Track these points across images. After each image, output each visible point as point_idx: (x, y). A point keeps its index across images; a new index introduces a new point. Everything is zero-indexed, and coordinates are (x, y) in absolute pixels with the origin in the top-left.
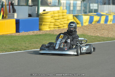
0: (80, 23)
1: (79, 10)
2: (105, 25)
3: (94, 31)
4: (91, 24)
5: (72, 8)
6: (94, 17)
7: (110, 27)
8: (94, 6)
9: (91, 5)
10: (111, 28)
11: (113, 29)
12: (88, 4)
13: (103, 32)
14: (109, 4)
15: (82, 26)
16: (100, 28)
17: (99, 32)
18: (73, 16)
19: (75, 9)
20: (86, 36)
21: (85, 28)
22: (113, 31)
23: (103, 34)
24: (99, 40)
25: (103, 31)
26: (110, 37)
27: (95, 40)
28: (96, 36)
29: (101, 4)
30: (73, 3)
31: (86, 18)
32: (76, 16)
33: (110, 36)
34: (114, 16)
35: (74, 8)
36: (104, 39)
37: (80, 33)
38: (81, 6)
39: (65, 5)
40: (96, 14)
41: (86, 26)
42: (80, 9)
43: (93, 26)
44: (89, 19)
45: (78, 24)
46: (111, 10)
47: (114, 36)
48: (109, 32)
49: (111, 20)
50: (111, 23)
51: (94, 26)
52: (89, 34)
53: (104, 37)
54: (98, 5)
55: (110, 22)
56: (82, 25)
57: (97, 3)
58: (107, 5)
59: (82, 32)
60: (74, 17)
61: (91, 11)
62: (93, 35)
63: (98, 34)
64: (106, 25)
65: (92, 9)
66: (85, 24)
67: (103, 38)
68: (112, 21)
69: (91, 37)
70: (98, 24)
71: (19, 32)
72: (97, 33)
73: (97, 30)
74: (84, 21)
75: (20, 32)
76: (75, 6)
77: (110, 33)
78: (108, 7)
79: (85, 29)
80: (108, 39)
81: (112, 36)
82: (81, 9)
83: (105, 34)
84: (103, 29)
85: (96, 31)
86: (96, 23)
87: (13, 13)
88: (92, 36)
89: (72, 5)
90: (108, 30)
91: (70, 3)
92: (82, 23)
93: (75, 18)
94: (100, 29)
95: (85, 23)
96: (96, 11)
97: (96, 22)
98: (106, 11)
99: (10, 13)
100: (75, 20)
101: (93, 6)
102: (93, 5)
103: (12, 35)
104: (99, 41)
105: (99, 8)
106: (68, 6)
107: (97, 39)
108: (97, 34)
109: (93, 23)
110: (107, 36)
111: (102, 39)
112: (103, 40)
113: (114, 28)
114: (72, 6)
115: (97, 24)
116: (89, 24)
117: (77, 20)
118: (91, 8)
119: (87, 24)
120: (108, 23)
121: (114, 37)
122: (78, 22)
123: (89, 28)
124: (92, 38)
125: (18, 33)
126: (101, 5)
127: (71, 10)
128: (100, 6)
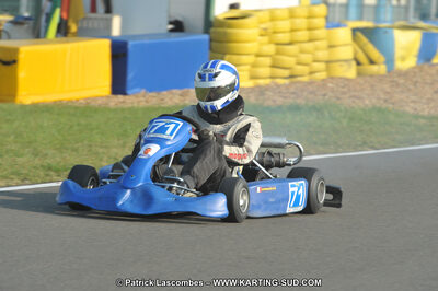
0: (382, 59)
4: (426, 66)
15: (389, 72)
18: (354, 30)
21: (402, 81)
31: (406, 42)
37: (374, 100)
41: (405, 74)
43: (433, 71)
44: (417, 45)
45: (372, 62)
52: (412, 105)
56: (388, 67)
59: (383, 96)
60: (359, 34)
66: (400, 65)
71: (124, 94)
74: (398, 53)
75: (129, 92)
79: (398, 85)
87: (108, 16)
92: (390, 61)
93: (364, 40)
95: (403, 59)
99: (93, 15)
100: (362, 48)
103: (93, 104)
109: (434, 61)
116: (417, 63)
117: (371, 48)
119: (411, 62)
122: (375, 54)
123: (416, 82)
125: (121, 98)
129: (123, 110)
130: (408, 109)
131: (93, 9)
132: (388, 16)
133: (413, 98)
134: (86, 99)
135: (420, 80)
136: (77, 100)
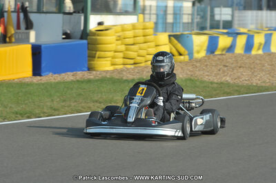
0: (186, 52)
1: (188, 23)
2: (244, 58)
3: (219, 70)
4: (212, 55)
5: (170, 19)
6: (218, 37)
7: (258, 62)
8: (223, 14)
9: (217, 10)
10: (261, 64)
11: (264, 66)
12: (209, 8)
13: (239, 74)
14: (260, 8)
15: (190, 60)
16: (232, 64)
17: (230, 73)
19: (178, 21)
20: (198, 83)
21: (198, 65)
22: (263, 70)
23: (239, 78)
24: (228, 91)
25: (241, 70)
26: (255, 84)
27: (218, 92)
28: (222, 83)
29: (241, 7)
30: (174, 7)
31: (200, 42)
32: (177, 37)
33: (255, 81)
34: (266, 35)
35: (175, 18)
36: (239, 89)
37: (185, 76)
38: (192, 15)
39: (154, 11)
40: (225, 31)
41: (199, 61)
42: (190, 21)
43: (216, 59)
44: (206, 44)
45: (180, 54)
46: (264, 22)
47: (264, 82)
48: (253, 73)
49: (260, 44)
50: (260, 52)
51: (219, 59)
53: (240, 84)
54: (233, 11)
55: (259, 49)
56: (190, 57)
57: (231, 6)
58: (255, 10)
59: (189, 73)
60: (172, 38)
61: (215, 25)
62: (216, 81)
63: (228, 79)
64: (249, 57)
65: (219, 21)
66: (196, 56)
67: (238, 86)
68: (262, 47)
69: (210, 85)
70: (229, 55)
71: (41, 76)
72: (224, 76)
73: (226, 69)
74: (195, 48)
75: (42, 74)
76: (177, 13)
77: (255, 74)
78: (257, 16)
79: (196, 67)
80: (249, 89)
81: (259, 82)
82: (192, 19)
83: (245, 77)
84: (240, 67)
85: (224, 72)
86: (224, 52)
87: (27, 31)
88: (212, 83)
89: (170, 11)
90: (251, 69)
91: (166, 7)
92: (191, 54)
93: (176, 42)
94: (233, 66)
95: (198, 52)
96: (228, 25)
97: (223, 50)
98: (252, 24)
99: (19, 31)
100: (174, 46)
101: (221, 14)
102: (221, 11)
103: (24, 81)
104: (228, 94)
105: (236, 19)
106: (162, 13)
107: (223, 88)
108: (224, 78)
109: (216, 53)
110: (247, 82)
111: (236, 88)
112: (237, 91)
113: (266, 65)
114: (170, 14)
115: (227, 54)
116: (206, 54)
117: (179, 46)
118: (217, 18)
119: (203, 54)
120: (254, 52)
121: (263, 85)
122: (182, 50)
123: (207, 65)
124: (213, 88)
125: (38, 78)
126: (239, 10)
127: (170, 23)
128: (237, 13)
129: (43, 84)
130: (205, 79)
131: (18, 27)
132: (181, 29)
133: (207, 73)
134: (19, 79)
135: (208, 63)
136: (14, 80)
